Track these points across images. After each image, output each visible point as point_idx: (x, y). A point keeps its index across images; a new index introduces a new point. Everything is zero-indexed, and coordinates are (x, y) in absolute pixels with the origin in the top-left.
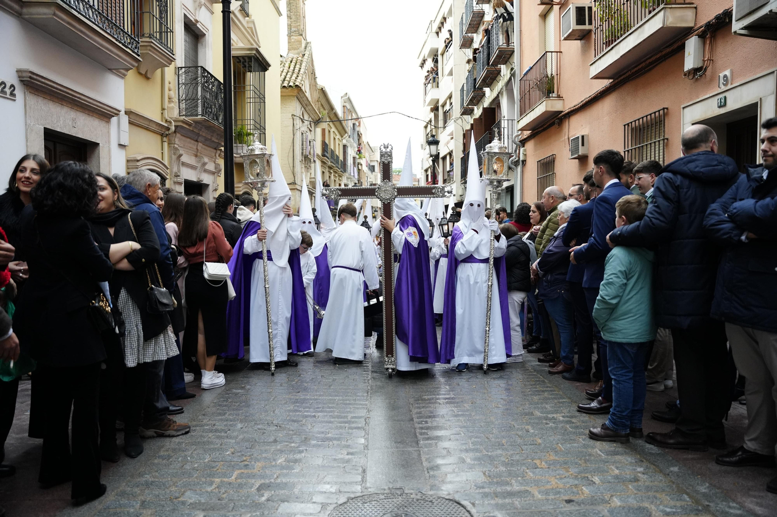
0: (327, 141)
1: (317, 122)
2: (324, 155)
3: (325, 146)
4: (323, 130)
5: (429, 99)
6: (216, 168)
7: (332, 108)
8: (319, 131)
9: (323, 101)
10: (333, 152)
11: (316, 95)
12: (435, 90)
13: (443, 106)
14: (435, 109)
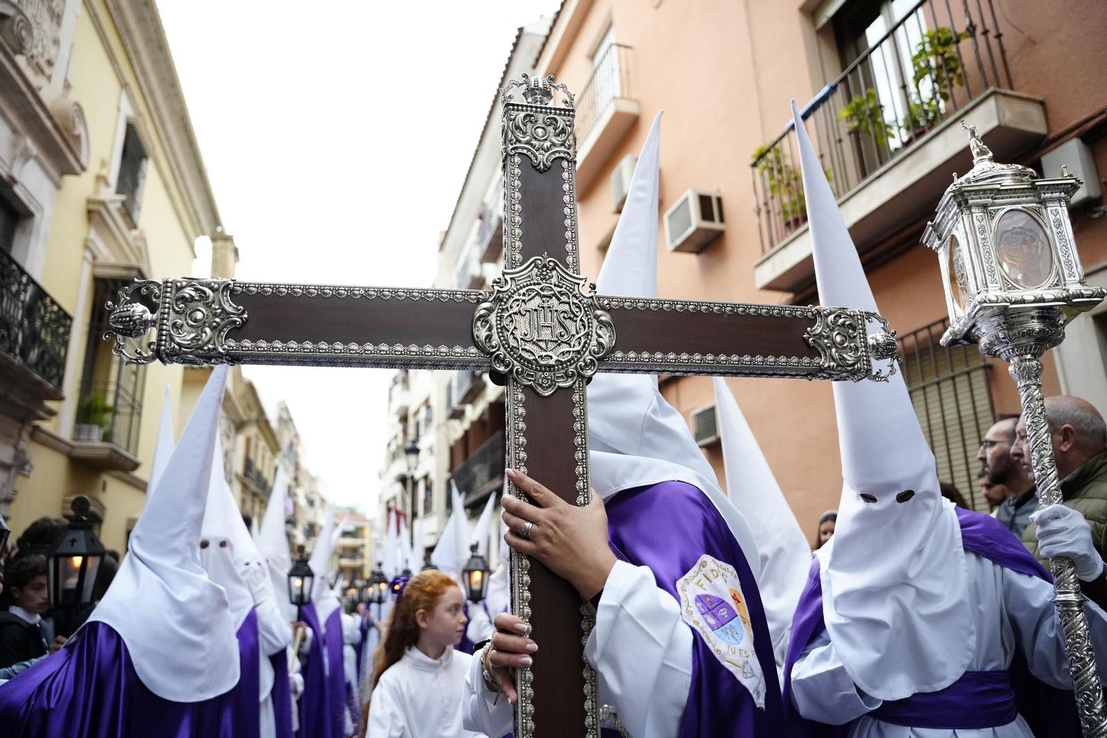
0: (252, 456)
1: (240, 426)
2: (246, 475)
3: (248, 464)
4: (248, 441)
5: (396, 405)
6: (16, 458)
7: (261, 412)
8: (241, 440)
9: (251, 401)
10: (259, 474)
11: (241, 389)
12: (405, 393)
13: (416, 413)
14: (404, 419)
